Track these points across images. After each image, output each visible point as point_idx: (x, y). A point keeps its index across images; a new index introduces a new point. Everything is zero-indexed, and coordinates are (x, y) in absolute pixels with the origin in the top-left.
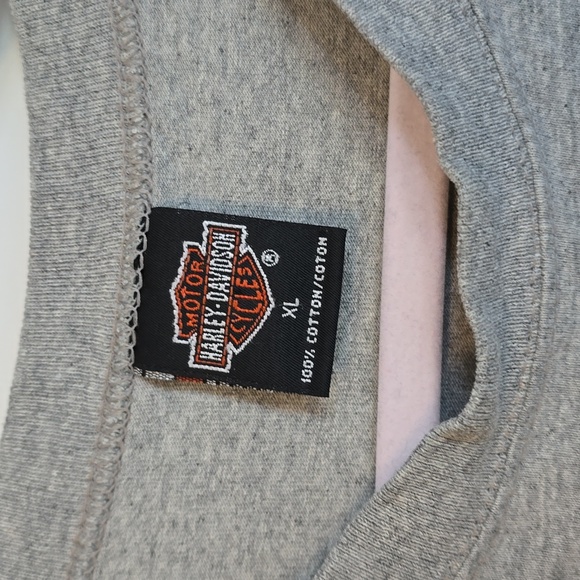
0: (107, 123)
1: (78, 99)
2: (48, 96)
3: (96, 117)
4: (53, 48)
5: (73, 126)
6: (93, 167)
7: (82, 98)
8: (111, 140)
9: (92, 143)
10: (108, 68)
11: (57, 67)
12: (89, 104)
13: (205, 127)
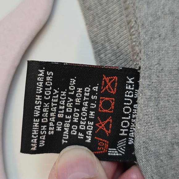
0: (122, 33)
1: (108, 26)
2: (96, 29)
3: (117, 32)
4: (94, 6)
5: (109, 40)
6: (121, 56)
7: (110, 25)
8: (125, 40)
9: (118, 45)
10: (118, 7)
11: (97, 14)
12: (113, 27)
13: (166, 25)
